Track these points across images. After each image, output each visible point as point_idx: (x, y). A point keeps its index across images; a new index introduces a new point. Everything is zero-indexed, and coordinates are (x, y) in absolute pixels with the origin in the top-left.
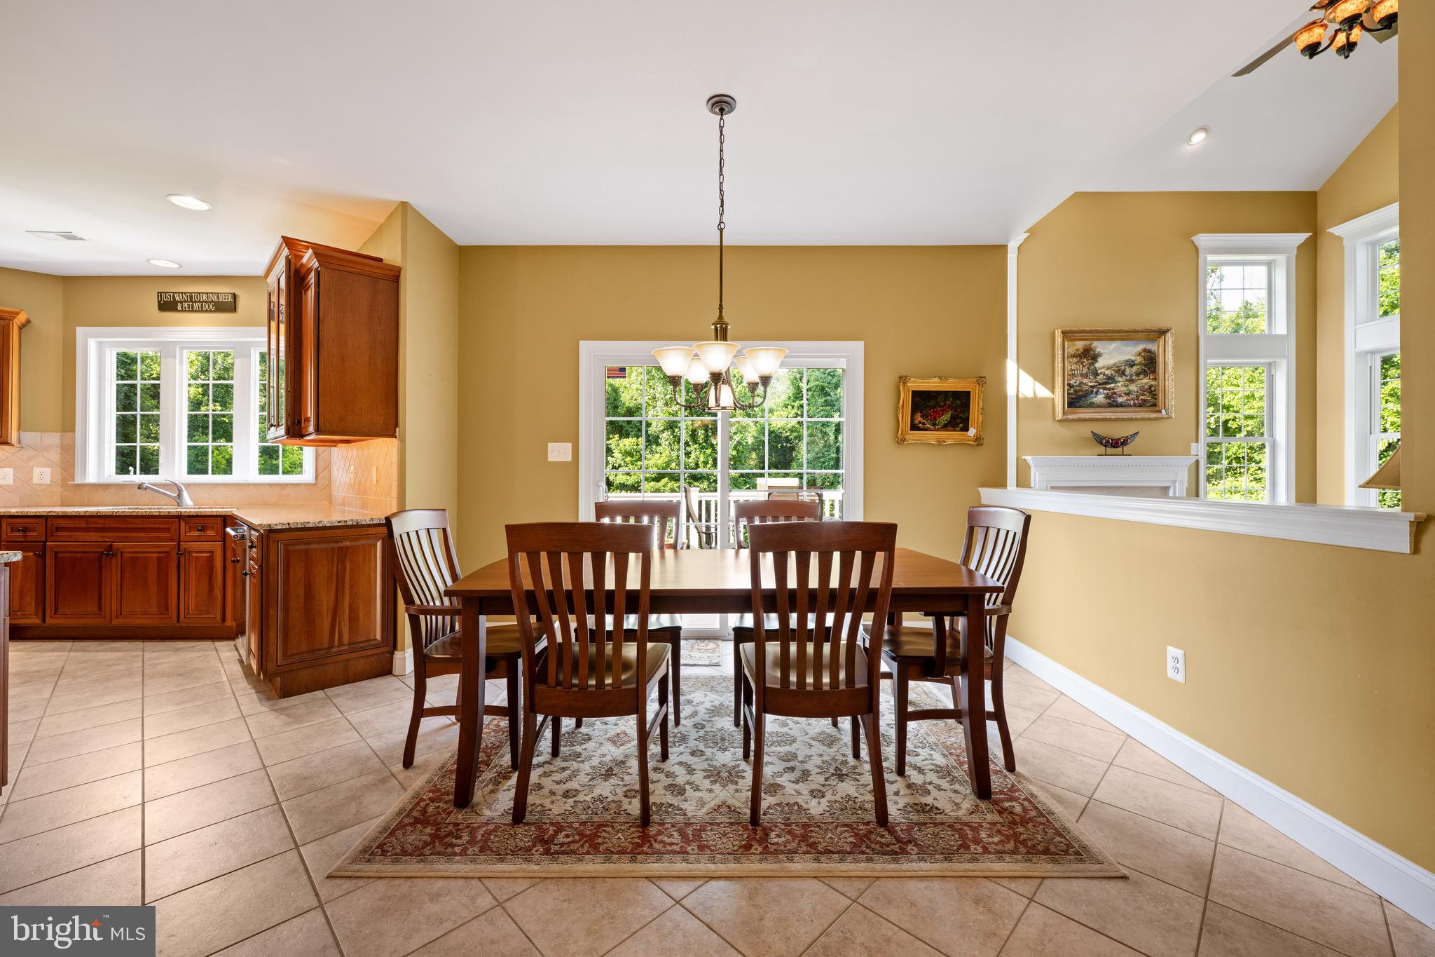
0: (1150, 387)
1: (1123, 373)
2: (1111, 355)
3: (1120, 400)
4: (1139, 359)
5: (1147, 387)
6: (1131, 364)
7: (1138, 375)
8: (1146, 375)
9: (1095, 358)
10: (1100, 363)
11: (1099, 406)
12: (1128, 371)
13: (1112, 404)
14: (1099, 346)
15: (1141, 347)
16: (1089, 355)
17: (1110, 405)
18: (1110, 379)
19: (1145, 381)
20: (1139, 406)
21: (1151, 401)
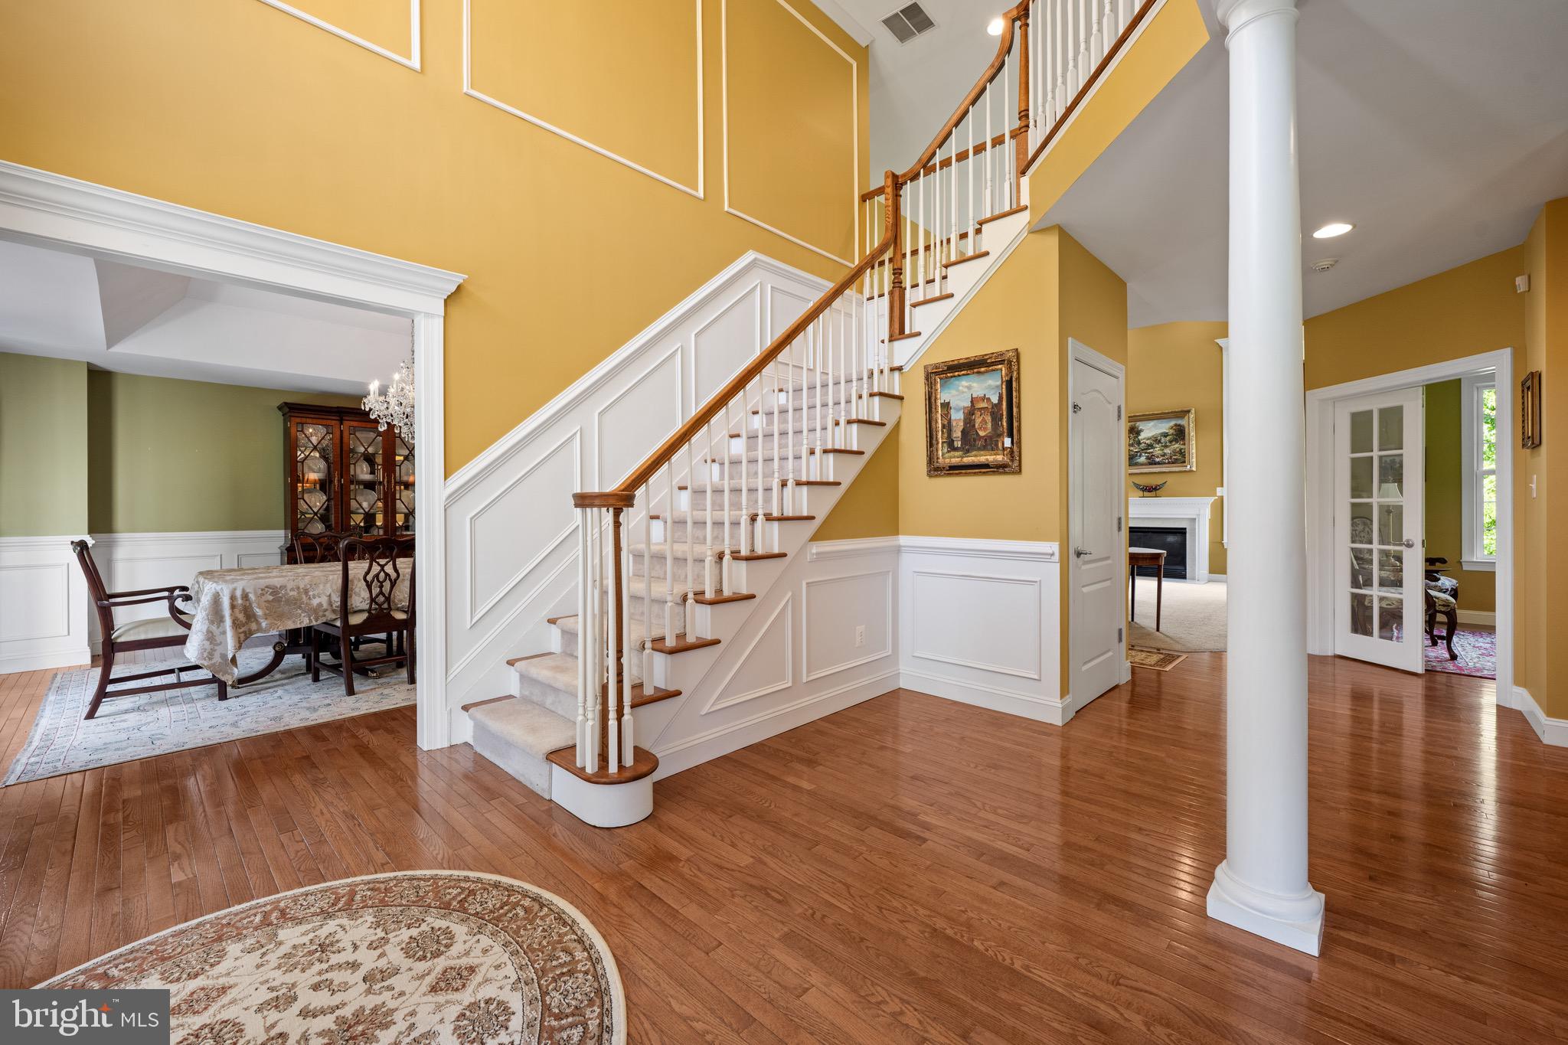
0: (1181, 450)
1: (1160, 442)
2: (1150, 431)
3: (1157, 460)
4: (1171, 431)
5: (1178, 449)
6: (1165, 435)
7: (1171, 442)
8: (1177, 442)
9: (1138, 433)
10: (1142, 436)
11: (1142, 465)
12: (1163, 440)
13: (1152, 462)
14: (1141, 425)
15: (1172, 423)
16: (1134, 431)
17: (1150, 464)
18: (1150, 446)
19: (1177, 446)
20: (1173, 463)
21: (1181, 458)
